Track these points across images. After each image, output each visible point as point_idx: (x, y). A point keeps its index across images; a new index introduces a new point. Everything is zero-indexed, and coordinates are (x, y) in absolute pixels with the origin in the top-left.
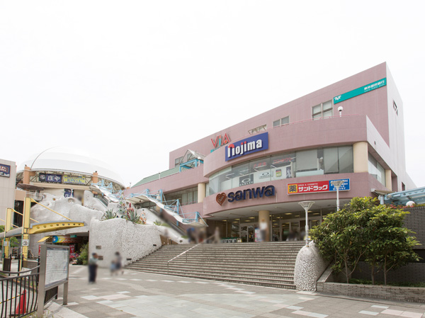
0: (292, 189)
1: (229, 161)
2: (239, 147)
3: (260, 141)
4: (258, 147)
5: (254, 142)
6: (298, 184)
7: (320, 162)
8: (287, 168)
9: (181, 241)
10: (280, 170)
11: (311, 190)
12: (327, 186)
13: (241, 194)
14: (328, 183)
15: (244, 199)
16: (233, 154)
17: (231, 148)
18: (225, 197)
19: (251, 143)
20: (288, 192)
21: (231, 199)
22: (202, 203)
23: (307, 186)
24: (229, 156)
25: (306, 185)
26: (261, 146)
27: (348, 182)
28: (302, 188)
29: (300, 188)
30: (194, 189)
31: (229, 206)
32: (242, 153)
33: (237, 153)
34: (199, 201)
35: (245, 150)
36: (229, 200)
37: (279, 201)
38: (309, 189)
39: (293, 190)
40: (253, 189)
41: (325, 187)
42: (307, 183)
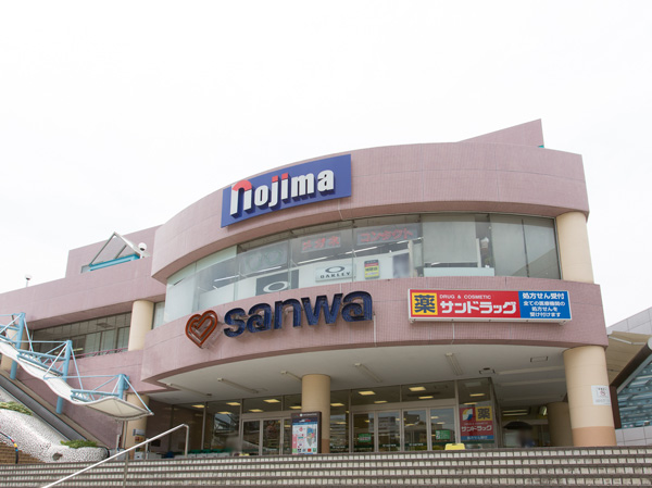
0: (424, 304)
1: (231, 226)
2: (265, 189)
3: (330, 175)
4: (321, 188)
5: (310, 177)
6: (439, 293)
7: (482, 251)
8: (396, 258)
9: (58, 456)
10: (377, 262)
11: (475, 314)
12: (514, 304)
13: (267, 315)
14: (515, 296)
15: (277, 326)
16: (247, 205)
17: (241, 192)
18: (215, 323)
19: (302, 179)
20: (412, 313)
21: (235, 329)
22: (138, 352)
23: (463, 301)
24: (234, 210)
25: (460, 296)
26: (330, 186)
27: (566, 300)
28: (450, 304)
29: (443, 304)
30: (121, 318)
31: (227, 347)
32: (274, 202)
33: (258, 203)
34: (132, 346)
35: (284, 196)
36: (227, 331)
37: (382, 339)
38: (468, 307)
39: (425, 308)
40: (306, 300)
41: (510, 308)
42: (463, 293)
